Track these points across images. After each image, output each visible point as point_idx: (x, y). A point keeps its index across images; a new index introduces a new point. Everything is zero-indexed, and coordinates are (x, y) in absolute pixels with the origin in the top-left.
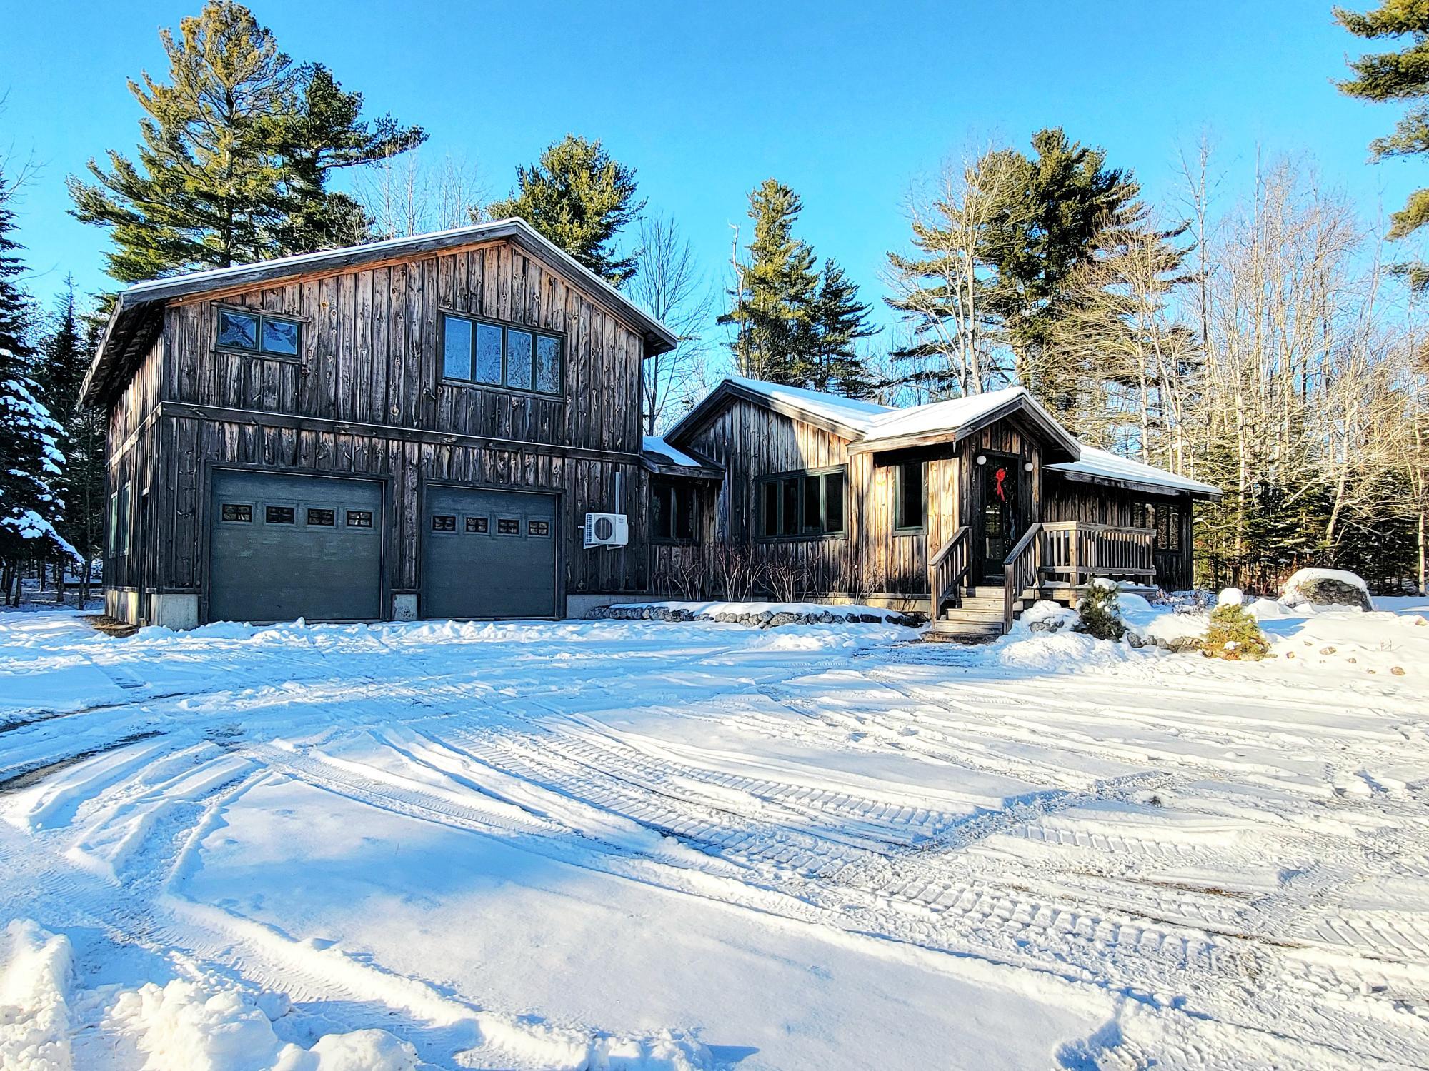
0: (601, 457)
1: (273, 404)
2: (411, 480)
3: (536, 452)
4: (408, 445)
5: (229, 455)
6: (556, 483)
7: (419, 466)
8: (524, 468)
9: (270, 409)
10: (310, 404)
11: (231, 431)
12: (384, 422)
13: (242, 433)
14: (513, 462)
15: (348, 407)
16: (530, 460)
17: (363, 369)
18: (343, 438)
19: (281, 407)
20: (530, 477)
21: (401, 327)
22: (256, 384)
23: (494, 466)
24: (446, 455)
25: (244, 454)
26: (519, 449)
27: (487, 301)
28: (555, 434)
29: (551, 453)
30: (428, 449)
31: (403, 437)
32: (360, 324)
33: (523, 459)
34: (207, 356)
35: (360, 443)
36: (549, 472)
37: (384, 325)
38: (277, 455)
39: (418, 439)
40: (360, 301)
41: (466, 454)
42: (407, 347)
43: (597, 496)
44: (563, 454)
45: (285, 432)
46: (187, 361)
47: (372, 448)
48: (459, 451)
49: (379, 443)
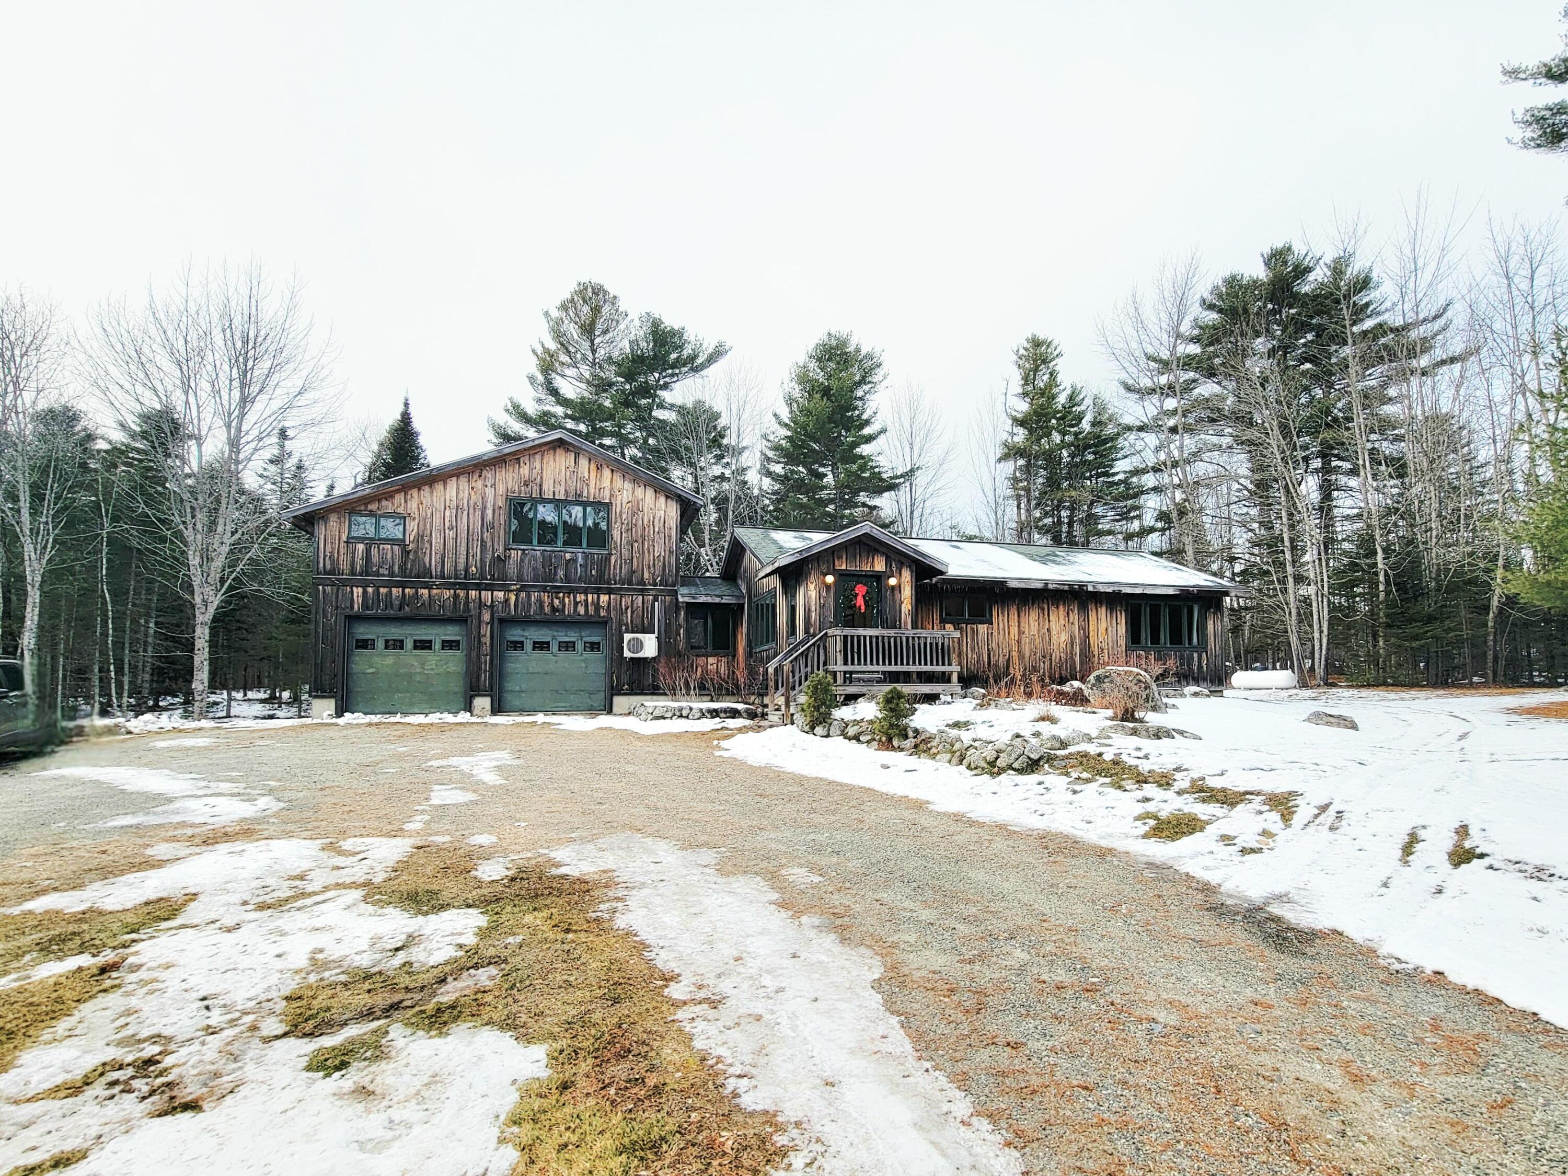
0: (643, 592)
1: (386, 572)
2: (486, 617)
3: (585, 592)
4: (483, 593)
5: (356, 606)
6: (603, 613)
7: (492, 606)
8: (576, 604)
9: (383, 575)
10: (411, 570)
11: (358, 591)
12: (465, 578)
13: (365, 593)
14: (567, 600)
15: (439, 569)
16: (580, 597)
17: (450, 544)
18: (435, 591)
19: (392, 574)
20: (581, 610)
21: (478, 513)
22: (375, 559)
23: (552, 604)
24: (513, 598)
25: (365, 605)
26: (570, 591)
27: (545, 487)
28: (601, 578)
29: (598, 591)
30: (500, 595)
31: (479, 587)
32: (447, 513)
33: (575, 598)
34: (342, 544)
35: (447, 594)
36: (597, 606)
37: (465, 513)
38: (389, 603)
39: (491, 588)
40: (448, 498)
41: (529, 597)
42: (482, 525)
43: (639, 621)
44: (609, 592)
45: (394, 590)
46: (329, 549)
47: (456, 596)
48: (523, 594)
49: (462, 593)
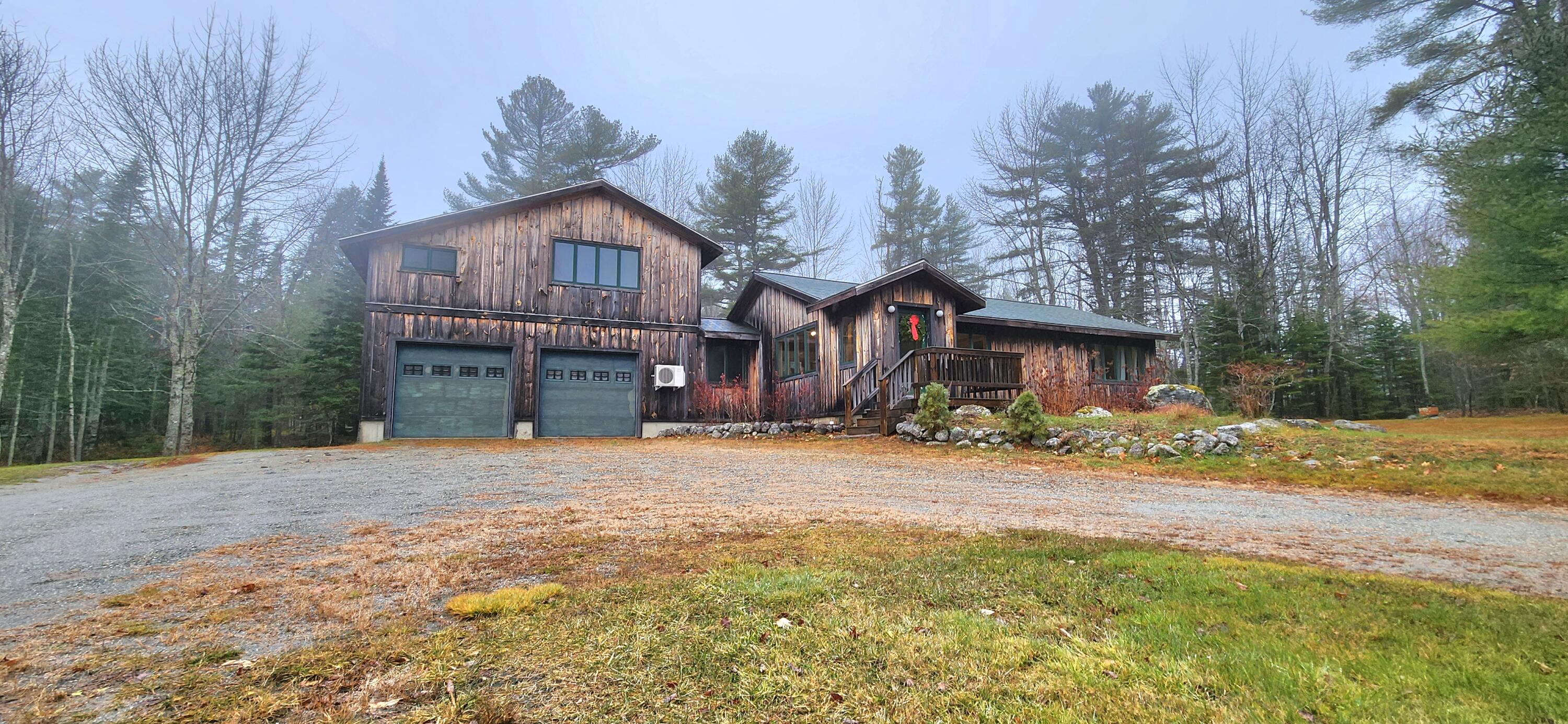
0: (669, 328)
1: (437, 302)
2: (530, 346)
3: (619, 326)
4: (527, 324)
5: (407, 333)
6: (634, 347)
7: (535, 337)
8: (611, 337)
9: (435, 305)
10: (461, 301)
11: (410, 319)
12: (511, 310)
13: (416, 320)
14: (603, 334)
15: (487, 301)
16: (614, 331)
17: (497, 279)
18: (483, 321)
19: (442, 303)
20: (616, 343)
21: (524, 251)
22: (427, 289)
23: (589, 336)
24: (555, 330)
25: (417, 332)
26: (605, 325)
27: (584, 231)
28: (633, 315)
29: (631, 326)
30: (543, 327)
31: (523, 319)
32: (496, 250)
33: (610, 332)
34: (395, 273)
35: (494, 324)
36: (630, 340)
37: (512, 250)
38: (439, 332)
39: (534, 320)
40: (496, 235)
41: (569, 330)
42: (528, 263)
43: (665, 355)
44: (640, 327)
45: (445, 319)
46: (382, 277)
47: (502, 327)
48: (564, 327)
49: (508, 324)
